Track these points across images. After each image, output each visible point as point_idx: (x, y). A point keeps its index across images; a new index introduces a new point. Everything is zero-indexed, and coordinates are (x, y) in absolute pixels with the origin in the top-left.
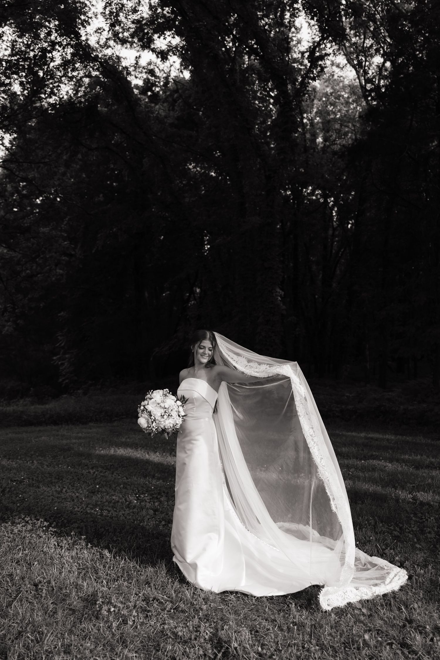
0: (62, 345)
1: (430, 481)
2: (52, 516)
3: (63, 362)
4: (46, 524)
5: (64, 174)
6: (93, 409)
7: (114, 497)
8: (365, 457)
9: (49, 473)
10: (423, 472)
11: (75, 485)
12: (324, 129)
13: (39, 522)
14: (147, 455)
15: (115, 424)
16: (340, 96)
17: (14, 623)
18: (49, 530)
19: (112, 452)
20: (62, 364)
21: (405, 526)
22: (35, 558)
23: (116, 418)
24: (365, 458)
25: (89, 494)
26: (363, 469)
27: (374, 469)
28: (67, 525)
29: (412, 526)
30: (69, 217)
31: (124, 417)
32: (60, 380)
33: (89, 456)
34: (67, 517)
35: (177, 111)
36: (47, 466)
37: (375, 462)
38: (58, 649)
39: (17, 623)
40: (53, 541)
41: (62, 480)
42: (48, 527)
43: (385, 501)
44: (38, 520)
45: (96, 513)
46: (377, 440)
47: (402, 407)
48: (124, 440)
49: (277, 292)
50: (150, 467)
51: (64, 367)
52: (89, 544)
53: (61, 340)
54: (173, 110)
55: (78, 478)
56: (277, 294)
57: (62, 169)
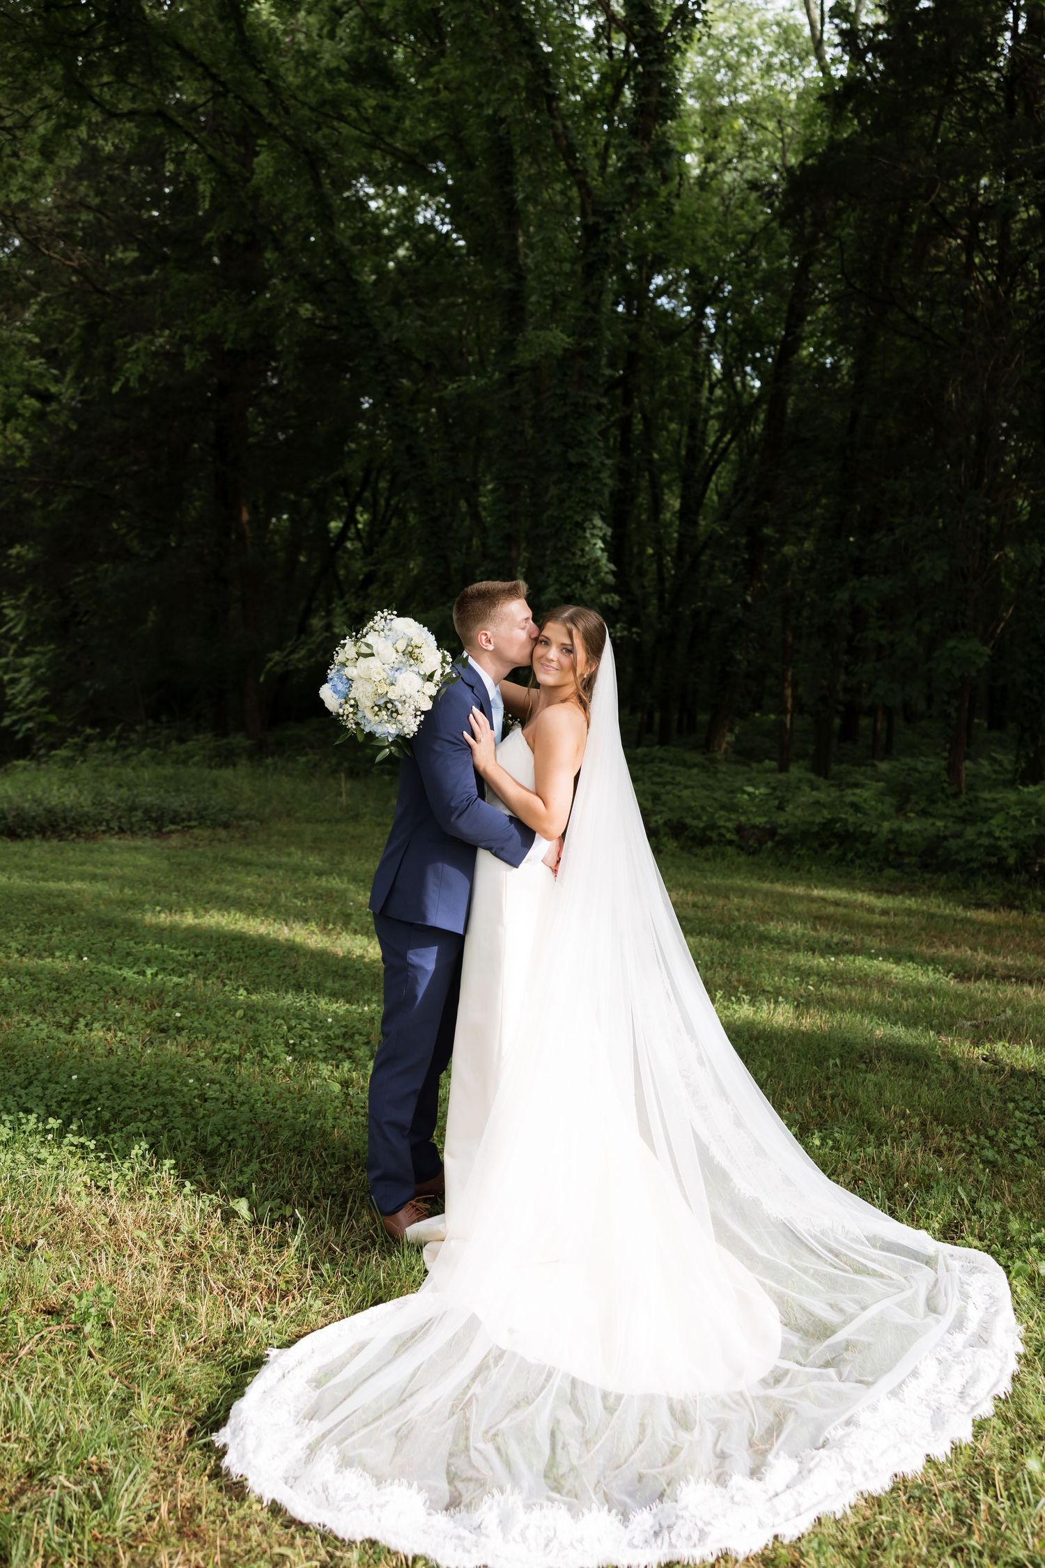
0: (15, 631)
1: (1009, 1012)
2: (64, 1100)
3: (16, 675)
4: (53, 1123)
5: (37, 176)
6: (111, 800)
7: (226, 1046)
8: (829, 946)
9: (29, 974)
10: (981, 989)
11: (110, 1009)
12: (704, 131)
13: (33, 1118)
14: (286, 930)
15: (175, 841)
16: (753, 47)
17: (9, 1439)
18: (66, 1141)
19: (189, 919)
20: (13, 681)
21: (1002, 1134)
22: (36, 1227)
23: (173, 827)
24: (829, 949)
25: (154, 1035)
26: (839, 978)
27: (863, 980)
28: (113, 1125)
29: (1020, 1134)
30: (44, 294)
31: (193, 823)
32: (7, 722)
33: (130, 926)
34: (108, 1103)
35: (341, 40)
36: (18, 951)
37: (860, 961)
38: (161, 1526)
39: (18, 1440)
40: (79, 1174)
41: (68, 992)
42: (61, 1133)
43: (926, 1065)
44: (28, 1111)
45: (185, 1089)
46: (837, 903)
47: (886, 825)
48: (212, 886)
49: (594, 527)
50: (302, 961)
51: (18, 688)
52: (187, 1183)
53: (11, 620)
54: (332, 35)
55: (114, 989)
56: (596, 532)
57: (34, 162)
